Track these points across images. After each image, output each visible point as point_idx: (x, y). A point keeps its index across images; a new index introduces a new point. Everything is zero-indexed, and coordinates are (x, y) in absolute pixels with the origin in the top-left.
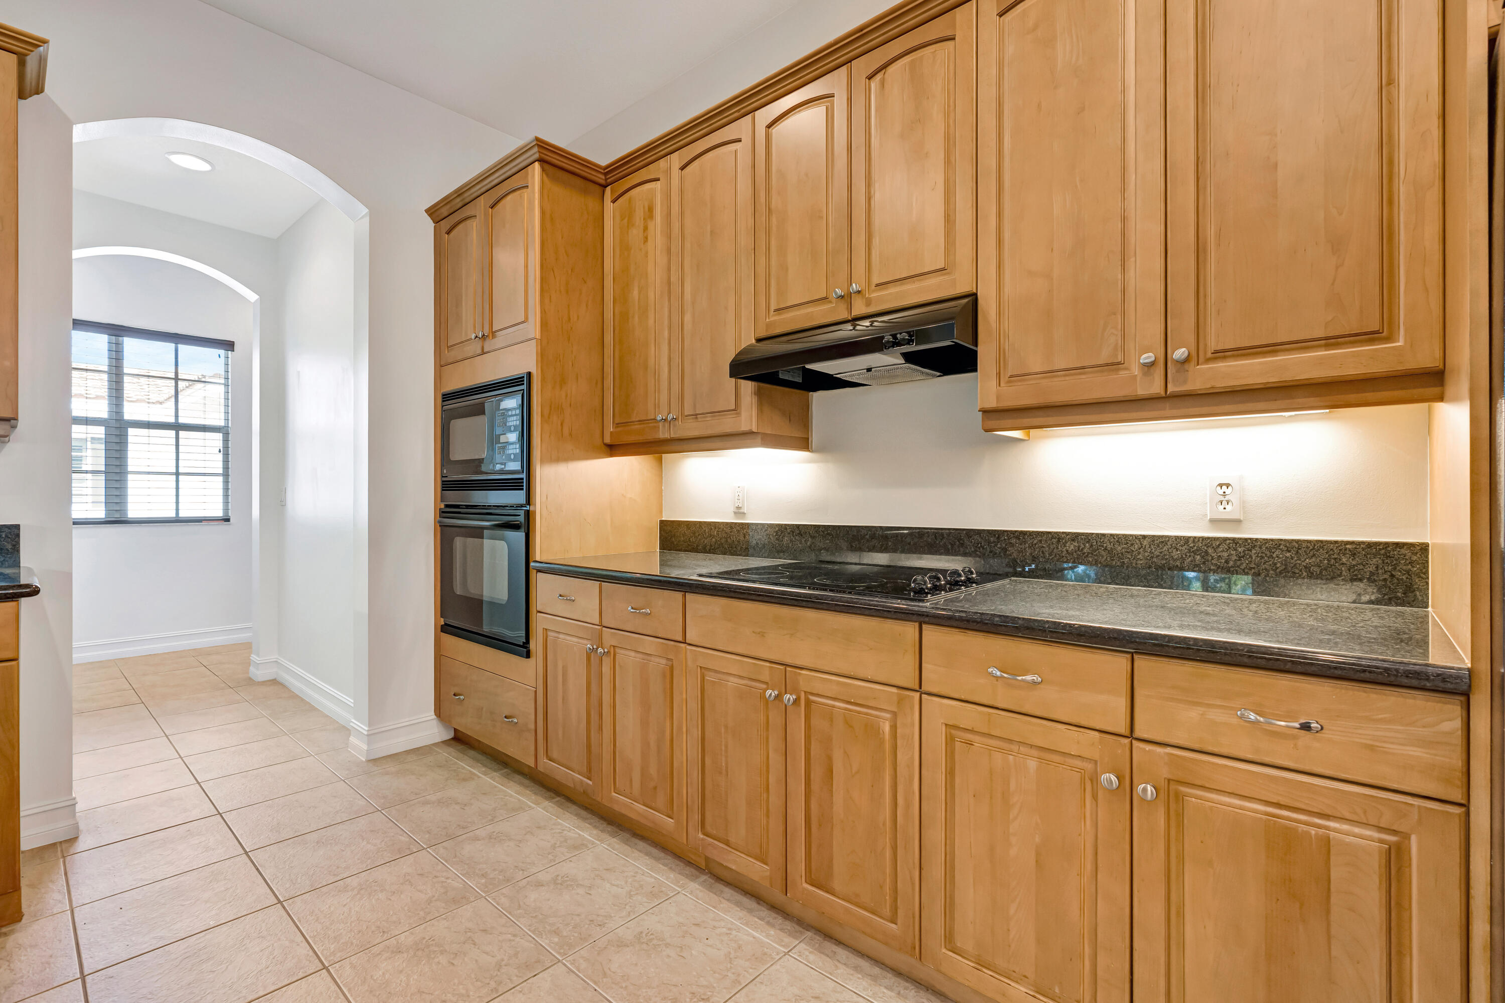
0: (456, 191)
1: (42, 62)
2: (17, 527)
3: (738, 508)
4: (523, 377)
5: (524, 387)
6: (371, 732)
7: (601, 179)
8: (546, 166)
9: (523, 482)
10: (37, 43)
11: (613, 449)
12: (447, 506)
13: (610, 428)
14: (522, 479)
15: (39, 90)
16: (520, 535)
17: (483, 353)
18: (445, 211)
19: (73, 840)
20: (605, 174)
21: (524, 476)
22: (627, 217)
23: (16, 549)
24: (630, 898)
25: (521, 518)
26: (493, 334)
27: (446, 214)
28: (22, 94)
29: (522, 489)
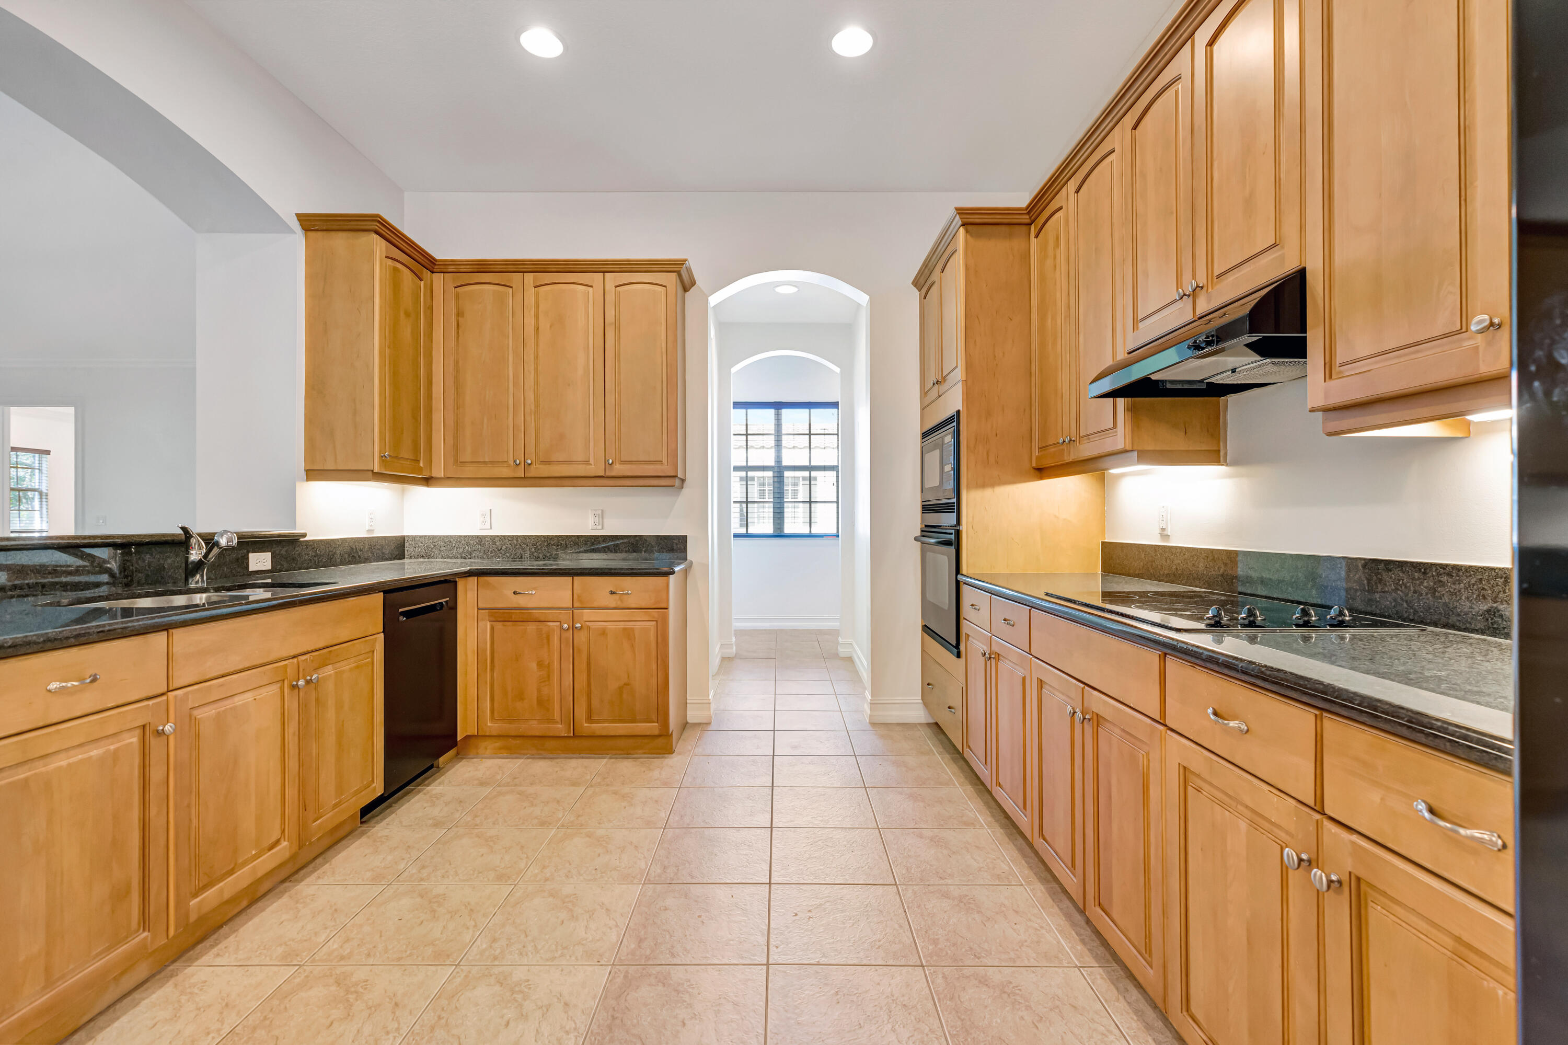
0: (923, 264)
1: (689, 270)
2: (686, 536)
3: (1163, 529)
4: (954, 415)
5: (955, 424)
6: (872, 702)
7: (1025, 219)
8: (969, 227)
9: (954, 509)
10: (682, 262)
11: (1041, 472)
12: (926, 526)
13: (1036, 453)
14: (954, 503)
15: (693, 283)
16: (952, 550)
17: (939, 396)
18: (922, 281)
19: (709, 724)
20: (1028, 213)
21: (955, 500)
22: (1043, 249)
23: (685, 550)
24: (978, 871)
25: (953, 537)
26: (944, 378)
27: (923, 282)
28: (686, 290)
29: (954, 512)
